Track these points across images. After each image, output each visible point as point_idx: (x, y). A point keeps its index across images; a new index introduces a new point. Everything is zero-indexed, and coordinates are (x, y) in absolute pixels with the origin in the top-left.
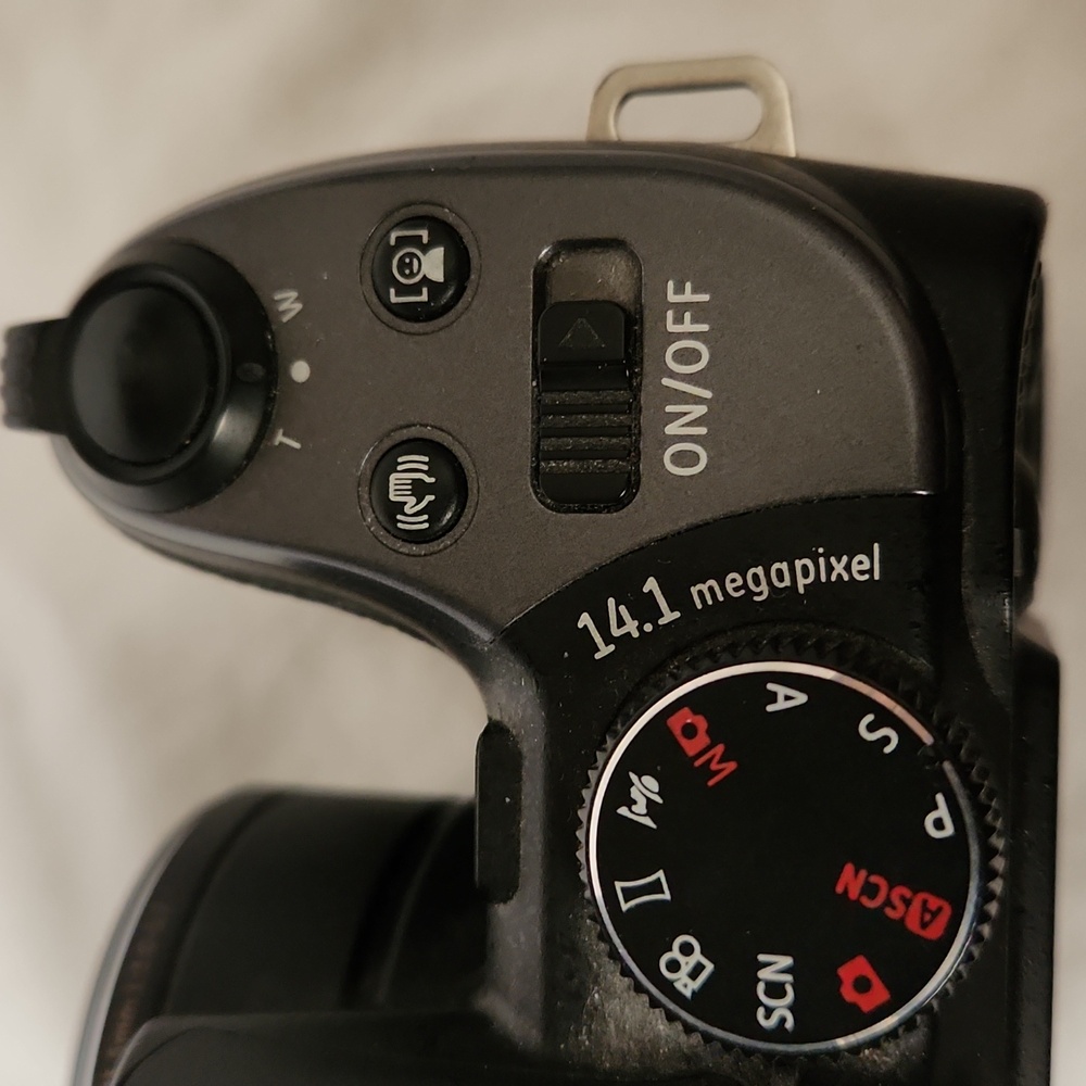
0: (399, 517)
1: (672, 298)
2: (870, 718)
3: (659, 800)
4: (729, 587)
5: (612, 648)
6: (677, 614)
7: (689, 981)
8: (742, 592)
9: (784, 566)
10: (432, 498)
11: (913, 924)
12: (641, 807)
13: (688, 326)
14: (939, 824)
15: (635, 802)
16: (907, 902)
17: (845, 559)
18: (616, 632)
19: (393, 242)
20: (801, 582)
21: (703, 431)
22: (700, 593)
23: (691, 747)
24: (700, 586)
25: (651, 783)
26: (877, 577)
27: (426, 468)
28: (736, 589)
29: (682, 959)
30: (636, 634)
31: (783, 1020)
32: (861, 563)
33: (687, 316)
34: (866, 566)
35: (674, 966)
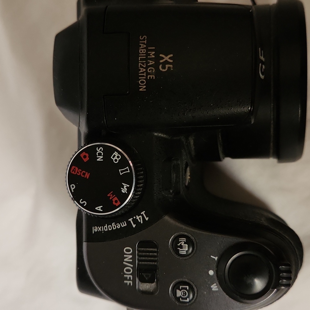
0: (185, 241)
1: (131, 282)
2: (85, 205)
3: (122, 188)
4: (119, 225)
5: (141, 213)
6: (129, 220)
7: (115, 154)
8: (117, 224)
9: (109, 229)
10: (178, 245)
11: (77, 169)
12: (125, 187)
13: (128, 276)
14: (73, 187)
15: (126, 188)
16: (78, 172)
17: (99, 231)
18: (141, 216)
19: (188, 299)
20: (106, 226)
21: (125, 256)
22: (125, 224)
23: (116, 199)
24: (125, 226)
25: (123, 191)
26: (93, 227)
27: (180, 251)
28: (118, 225)
29: (117, 158)
30: (137, 216)
31: (98, 149)
32: (96, 230)
33: (128, 278)
34: (95, 229)
35: (118, 157)
